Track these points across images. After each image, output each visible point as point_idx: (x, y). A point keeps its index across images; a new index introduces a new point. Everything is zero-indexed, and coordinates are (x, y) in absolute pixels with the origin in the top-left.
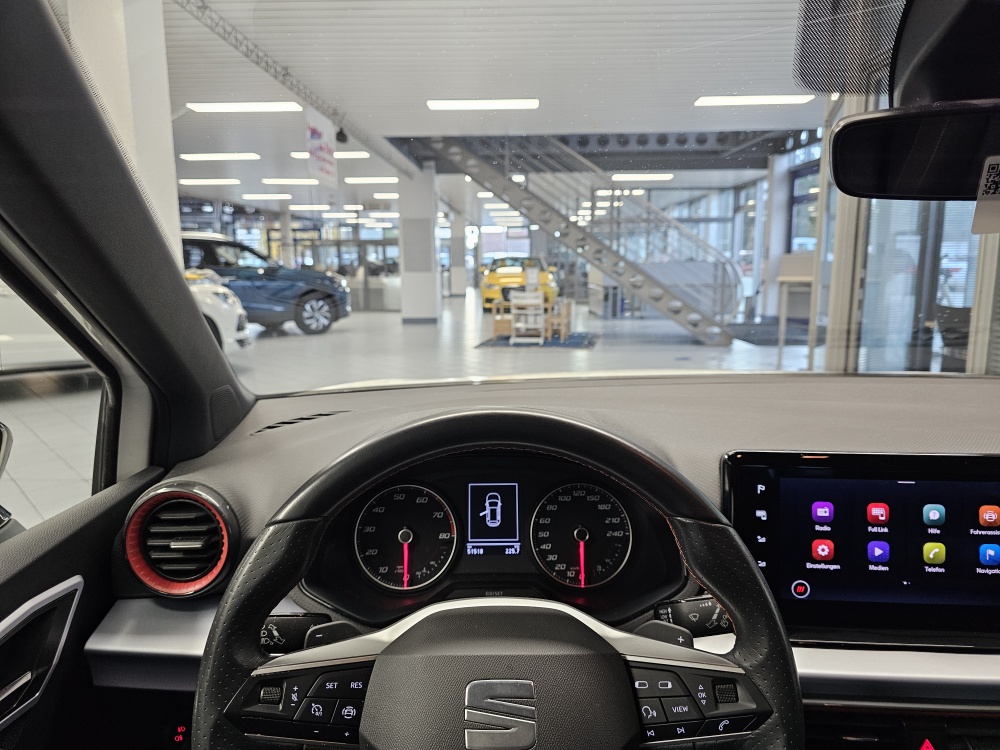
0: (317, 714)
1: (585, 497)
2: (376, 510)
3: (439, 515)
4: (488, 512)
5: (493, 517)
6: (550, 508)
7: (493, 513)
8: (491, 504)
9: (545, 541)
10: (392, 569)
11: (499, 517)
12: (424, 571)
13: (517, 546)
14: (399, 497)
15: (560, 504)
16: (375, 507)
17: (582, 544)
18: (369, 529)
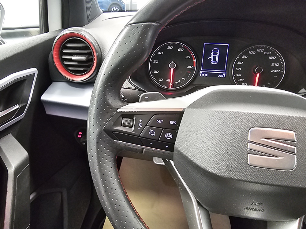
0: (152, 135)
1: (263, 52)
2: (159, 53)
3: (188, 57)
4: (212, 57)
5: (214, 60)
6: (244, 57)
7: (215, 58)
8: (214, 54)
9: (239, 72)
10: (165, 80)
11: (217, 60)
12: (179, 82)
13: (224, 74)
14: (169, 48)
15: (249, 55)
16: (159, 51)
17: (258, 74)
18: (155, 62)
